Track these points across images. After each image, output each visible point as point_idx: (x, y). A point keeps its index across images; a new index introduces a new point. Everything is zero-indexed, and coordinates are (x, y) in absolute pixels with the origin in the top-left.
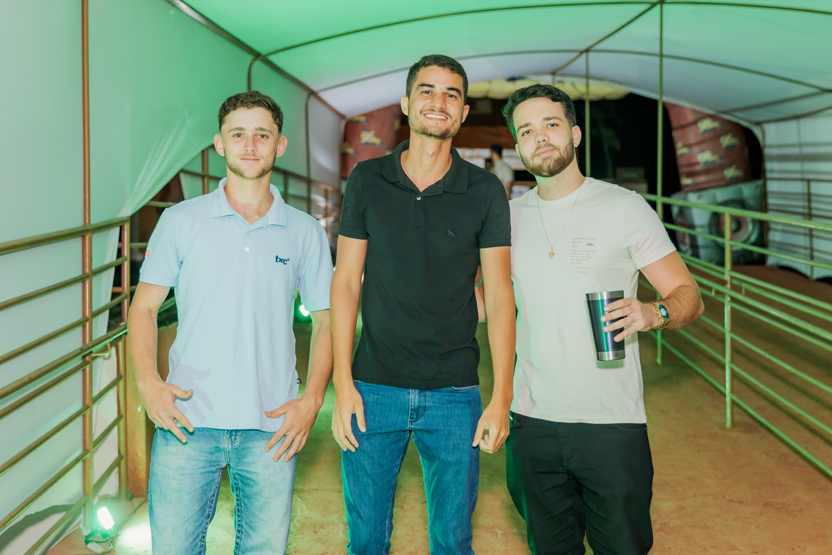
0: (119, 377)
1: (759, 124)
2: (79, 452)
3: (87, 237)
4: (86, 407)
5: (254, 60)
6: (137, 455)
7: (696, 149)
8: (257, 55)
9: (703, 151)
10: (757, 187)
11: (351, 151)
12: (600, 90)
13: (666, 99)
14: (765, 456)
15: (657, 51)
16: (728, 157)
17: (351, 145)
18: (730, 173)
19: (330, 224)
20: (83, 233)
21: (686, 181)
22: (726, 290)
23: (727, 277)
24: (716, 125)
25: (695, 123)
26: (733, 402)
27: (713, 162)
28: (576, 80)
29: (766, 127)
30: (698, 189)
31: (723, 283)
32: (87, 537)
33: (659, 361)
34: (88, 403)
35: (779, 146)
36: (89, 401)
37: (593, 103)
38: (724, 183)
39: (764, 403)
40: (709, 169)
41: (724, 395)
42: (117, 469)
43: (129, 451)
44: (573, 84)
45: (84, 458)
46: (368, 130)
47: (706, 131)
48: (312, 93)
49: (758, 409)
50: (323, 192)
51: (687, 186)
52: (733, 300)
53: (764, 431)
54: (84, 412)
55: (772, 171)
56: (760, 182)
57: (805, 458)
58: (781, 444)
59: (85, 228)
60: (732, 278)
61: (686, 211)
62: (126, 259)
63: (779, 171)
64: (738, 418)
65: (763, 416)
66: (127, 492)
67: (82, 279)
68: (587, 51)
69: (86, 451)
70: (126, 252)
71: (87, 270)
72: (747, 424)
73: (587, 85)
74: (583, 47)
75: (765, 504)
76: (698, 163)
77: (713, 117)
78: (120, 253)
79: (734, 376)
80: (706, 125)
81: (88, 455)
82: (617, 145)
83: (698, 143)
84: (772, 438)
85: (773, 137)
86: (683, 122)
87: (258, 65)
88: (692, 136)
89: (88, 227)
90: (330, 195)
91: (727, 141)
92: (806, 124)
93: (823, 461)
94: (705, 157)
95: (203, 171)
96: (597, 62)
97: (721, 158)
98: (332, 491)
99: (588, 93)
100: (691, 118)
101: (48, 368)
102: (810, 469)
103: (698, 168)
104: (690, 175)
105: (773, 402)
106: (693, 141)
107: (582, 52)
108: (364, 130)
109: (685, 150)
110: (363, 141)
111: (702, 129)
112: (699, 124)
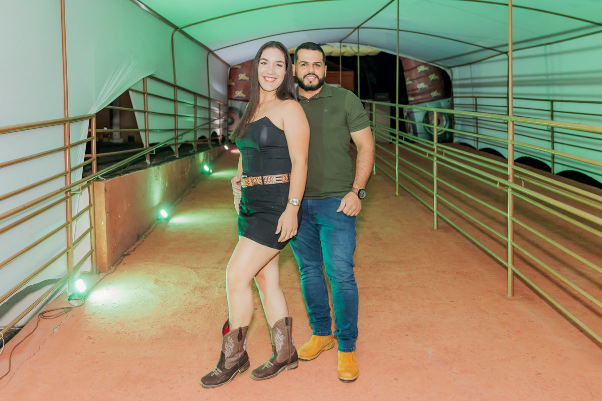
0: (90, 205)
1: (449, 68)
2: (65, 248)
3: (67, 124)
4: (68, 223)
5: (175, 31)
6: (102, 249)
7: (416, 81)
8: (176, 28)
9: (420, 83)
10: (448, 102)
11: (233, 84)
12: (365, 50)
13: (400, 55)
14: (456, 245)
15: (396, 27)
16: (433, 86)
17: (233, 81)
18: (434, 94)
19: (221, 122)
20: (65, 122)
21: (411, 99)
22: (435, 153)
23: (435, 147)
24: (427, 68)
25: (416, 67)
26: (438, 215)
27: (425, 88)
28: (353, 45)
29: (453, 69)
30: (418, 103)
31: (433, 150)
32: (70, 297)
33: (397, 194)
34: (69, 220)
35: (460, 79)
36: (70, 220)
37: (361, 57)
38: (430, 100)
39: (454, 216)
40: (423, 92)
41: (433, 212)
42: (90, 257)
43: (97, 247)
44: (351, 47)
45: (68, 252)
46: (243, 73)
47: (421, 72)
48: (210, 52)
49: (451, 219)
50: (218, 106)
51: (412, 101)
52: (438, 159)
53: (455, 231)
54: (67, 225)
55: (456, 93)
56: (450, 99)
57: (478, 246)
58: (464, 239)
59: (64, 120)
60: (438, 147)
61: (411, 115)
62: (94, 138)
63: (460, 93)
64: (440, 224)
65: (454, 223)
66: (97, 270)
67: (64, 149)
68: (358, 28)
69: (69, 248)
70: (94, 134)
71: (67, 144)
72: (446, 227)
73: (359, 48)
74: (356, 26)
75: (457, 273)
76: (418, 89)
77: (425, 65)
78: (89, 135)
79: (439, 201)
80: (422, 68)
81: (70, 250)
82: (375, 81)
83: (417, 79)
84: (460, 235)
85: (457, 74)
86: (410, 68)
87: (177, 33)
88: (414, 76)
89: (67, 119)
90: (221, 107)
91: (432, 77)
92: (475, 67)
93: (488, 247)
94: (421, 86)
95: (144, 90)
96: (364, 34)
97: (429, 86)
98: (213, 268)
99: (359, 52)
100: (413, 65)
101: (37, 201)
102: (481, 252)
103: (417, 92)
104: (413, 95)
105: (460, 215)
106: (415, 78)
107: (356, 29)
108: (240, 73)
109: (410, 82)
110: (240, 79)
111: (419, 71)
112: (418, 68)
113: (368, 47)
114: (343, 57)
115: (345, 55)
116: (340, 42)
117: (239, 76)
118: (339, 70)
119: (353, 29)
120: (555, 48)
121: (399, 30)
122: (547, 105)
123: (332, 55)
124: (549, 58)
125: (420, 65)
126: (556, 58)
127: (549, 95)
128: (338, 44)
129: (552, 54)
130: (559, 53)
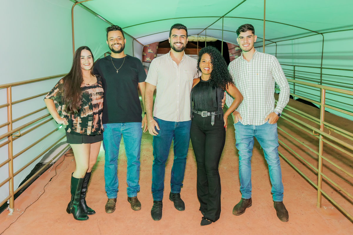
7: (234, 55)
9: (236, 55)
11: (145, 54)
15: (222, 29)
17: (145, 53)
24: (239, 48)
25: (234, 48)
37: (207, 42)
44: (203, 37)
47: (237, 50)
48: (134, 39)
68: (206, 29)
73: (206, 38)
74: (205, 28)
83: (235, 53)
86: (231, 48)
88: (233, 51)
96: (208, 32)
99: (206, 40)
100: (233, 47)
106: (233, 53)
107: (205, 29)
108: (149, 49)
109: (231, 55)
110: (148, 52)
111: (236, 50)
112: (235, 48)
113: (211, 37)
114: (199, 42)
115: (200, 41)
116: (198, 35)
117: (148, 50)
118: (197, 48)
119: (204, 30)
120: (296, 41)
121: (223, 30)
122: (292, 68)
123: (194, 41)
124: (294, 46)
125: (236, 47)
126: (296, 46)
127: (293, 63)
128: (197, 36)
129: (295, 44)
130: (298, 44)
